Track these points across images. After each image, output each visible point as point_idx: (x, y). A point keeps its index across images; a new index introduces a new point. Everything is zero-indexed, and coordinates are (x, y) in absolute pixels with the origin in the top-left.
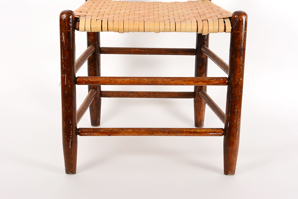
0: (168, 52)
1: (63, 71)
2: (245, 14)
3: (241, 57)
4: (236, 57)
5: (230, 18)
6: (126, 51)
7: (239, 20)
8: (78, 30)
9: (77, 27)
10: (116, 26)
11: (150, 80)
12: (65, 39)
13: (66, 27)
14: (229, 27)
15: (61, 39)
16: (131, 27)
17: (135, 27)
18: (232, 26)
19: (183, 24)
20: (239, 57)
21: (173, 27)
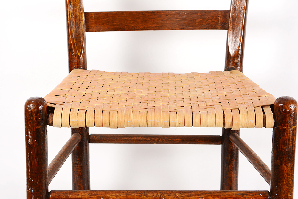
0: (184, 141)
1: (30, 184)
2: (294, 102)
3: (290, 164)
4: (281, 163)
5: (272, 106)
6: (125, 140)
7: (286, 110)
8: (51, 125)
9: (50, 122)
10: (106, 119)
11: (155, 195)
12: (32, 138)
13: (33, 122)
14: (270, 120)
15: (27, 138)
16: (128, 120)
17: (134, 120)
18: (274, 118)
19: (204, 115)
20: (286, 164)
21: (188, 120)
